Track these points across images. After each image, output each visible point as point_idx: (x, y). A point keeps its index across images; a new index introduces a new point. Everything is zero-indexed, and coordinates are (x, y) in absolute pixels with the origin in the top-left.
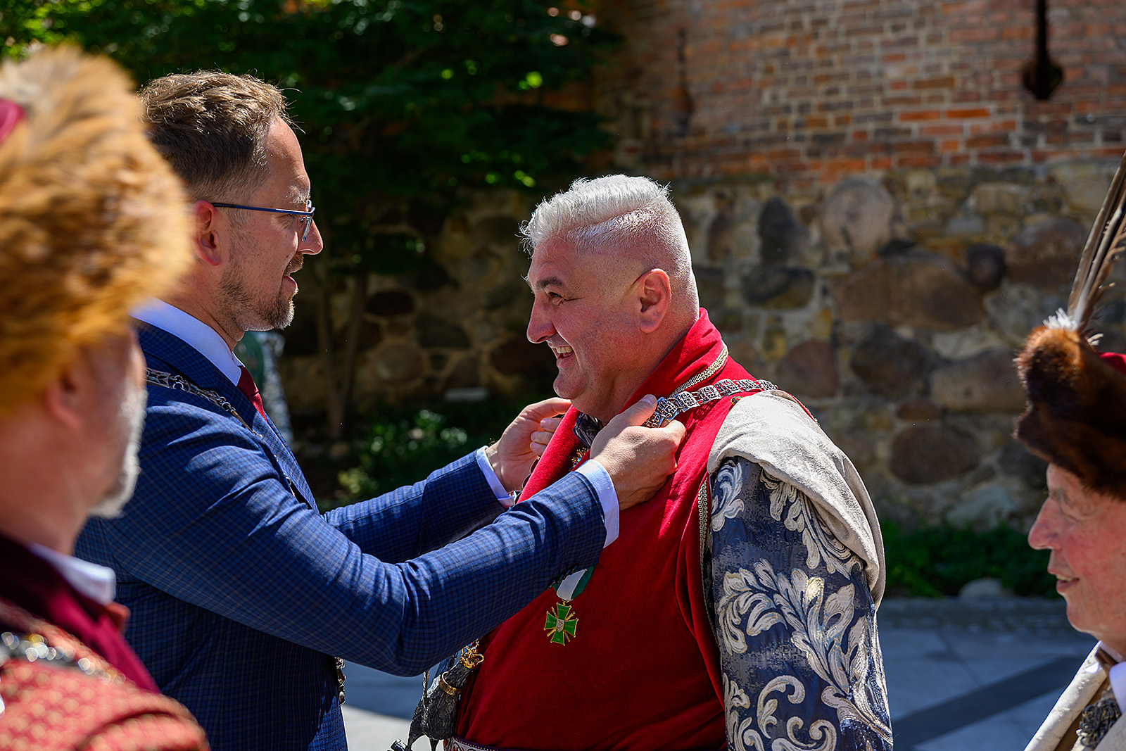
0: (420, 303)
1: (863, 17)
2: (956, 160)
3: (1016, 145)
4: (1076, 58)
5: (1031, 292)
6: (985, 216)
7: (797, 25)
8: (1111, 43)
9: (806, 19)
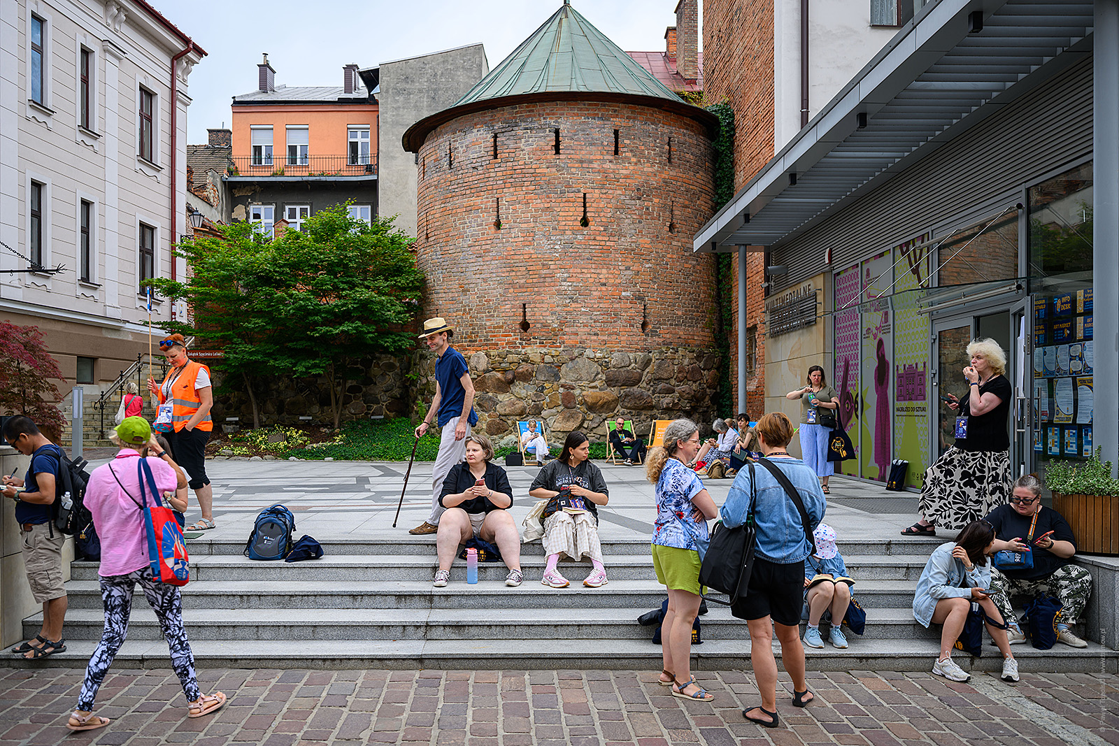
0: (364, 389)
1: (481, 309)
2: (503, 348)
3: (518, 345)
4: (533, 321)
5: (521, 382)
6: (510, 363)
7: (465, 310)
8: (541, 318)
9: (467, 308)
